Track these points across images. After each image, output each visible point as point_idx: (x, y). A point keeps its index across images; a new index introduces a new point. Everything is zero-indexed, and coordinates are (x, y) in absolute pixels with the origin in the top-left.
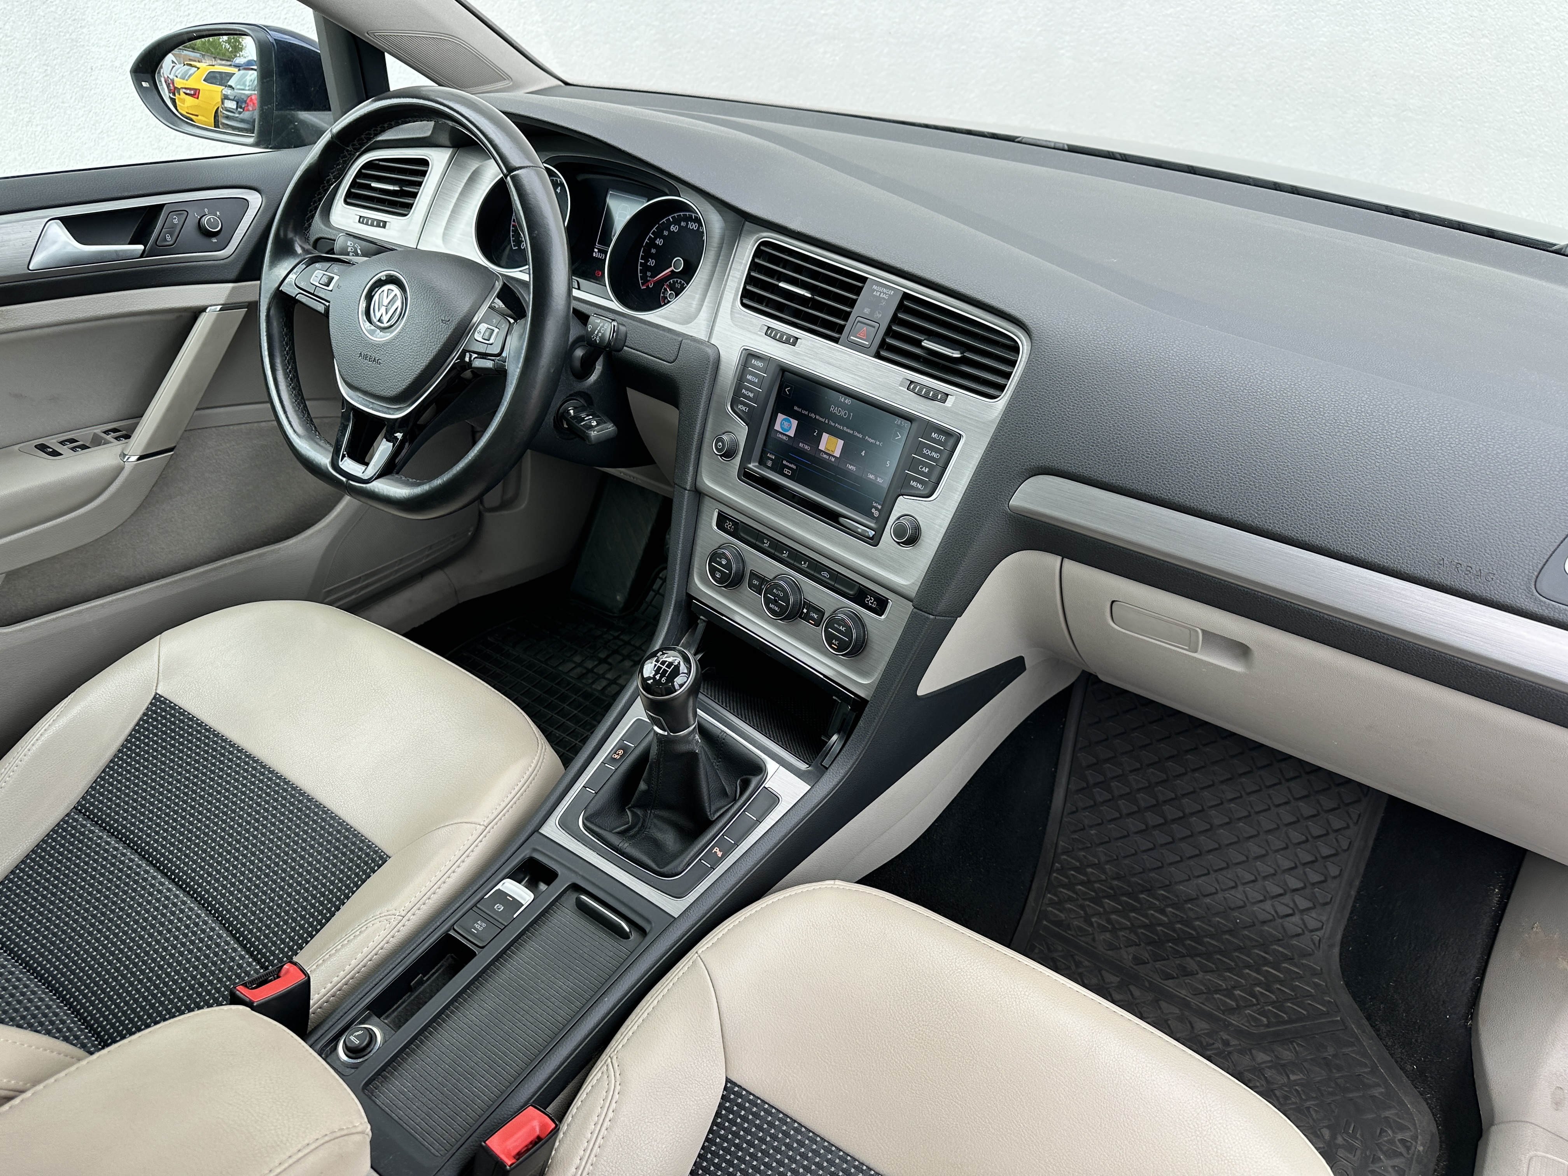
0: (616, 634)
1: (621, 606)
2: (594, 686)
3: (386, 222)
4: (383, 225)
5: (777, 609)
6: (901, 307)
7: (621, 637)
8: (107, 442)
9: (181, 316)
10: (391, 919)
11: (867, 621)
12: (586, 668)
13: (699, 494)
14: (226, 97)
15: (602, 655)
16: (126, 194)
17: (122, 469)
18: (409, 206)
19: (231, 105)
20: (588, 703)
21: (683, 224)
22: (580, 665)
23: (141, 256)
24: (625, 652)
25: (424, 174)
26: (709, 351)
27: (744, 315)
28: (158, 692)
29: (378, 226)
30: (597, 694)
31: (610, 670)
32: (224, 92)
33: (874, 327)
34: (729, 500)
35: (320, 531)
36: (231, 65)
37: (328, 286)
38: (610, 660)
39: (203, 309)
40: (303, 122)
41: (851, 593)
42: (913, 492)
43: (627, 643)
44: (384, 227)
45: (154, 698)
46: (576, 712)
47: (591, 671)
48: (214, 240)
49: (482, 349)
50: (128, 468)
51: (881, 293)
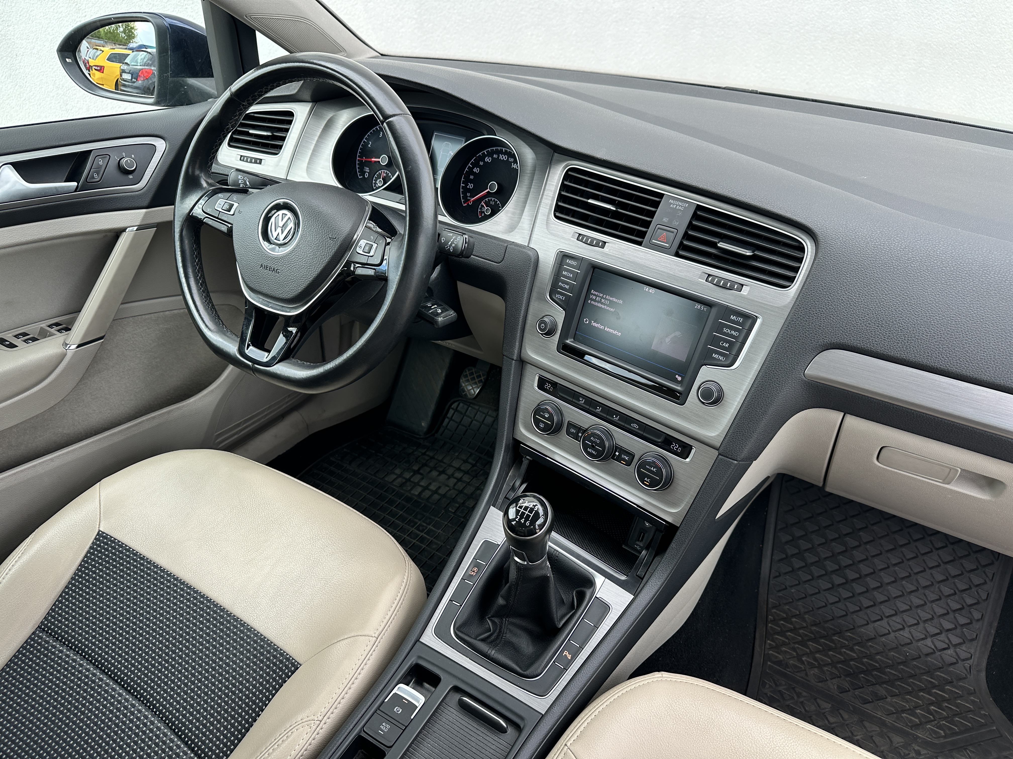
0: (424, 451)
1: (425, 430)
2: (412, 492)
3: (261, 160)
4: (259, 161)
5: (594, 452)
6: (695, 216)
7: (427, 453)
8: (51, 335)
9: (106, 236)
10: (311, 724)
11: (673, 462)
12: (404, 478)
13: (522, 363)
14: (123, 71)
15: (416, 468)
16: (62, 143)
17: (65, 355)
18: (280, 147)
19: (127, 76)
20: (409, 505)
21: (495, 156)
22: (400, 476)
23: (76, 191)
24: (432, 464)
25: (290, 122)
26: (531, 253)
27: (558, 225)
28: (101, 529)
29: (256, 162)
30: (416, 498)
31: (422, 479)
32: (122, 68)
33: (673, 232)
34: (552, 369)
35: (212, 391)
36: (126, 49)
37: (229, 211)
38: (421, 471)
39: (123, 230)
40: (191, 87)
41: (659, 440)
42: (716, 362)
43: (432, 458)
44: (260, 163)
45: (98, 534)
46: (401, 512)
47: (409, 480)
48: (131, 177)
49: (364, 260)
50: (70, 354)
51: (677, 205)
